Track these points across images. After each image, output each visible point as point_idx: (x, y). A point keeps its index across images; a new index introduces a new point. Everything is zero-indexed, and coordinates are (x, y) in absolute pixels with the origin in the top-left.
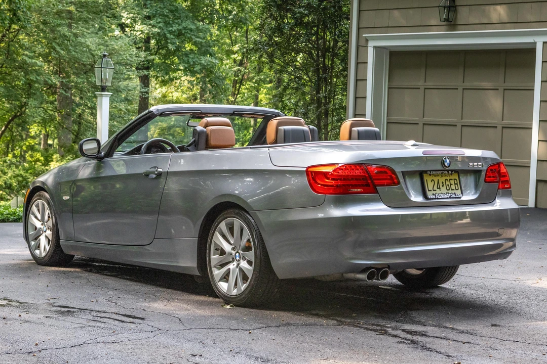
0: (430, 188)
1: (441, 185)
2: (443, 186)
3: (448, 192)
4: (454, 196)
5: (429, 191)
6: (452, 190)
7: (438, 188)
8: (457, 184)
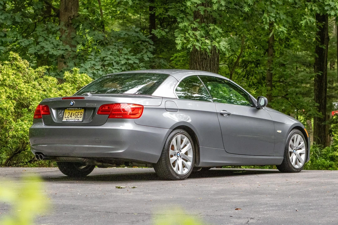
0: (66, 116)
1: (73, 114)
2: (73, 115)
3: (75, 118)
4: (77, 120)
5: (65, 118)
6: (78, 117)
7: (70, 116)
8: (82, 115)
